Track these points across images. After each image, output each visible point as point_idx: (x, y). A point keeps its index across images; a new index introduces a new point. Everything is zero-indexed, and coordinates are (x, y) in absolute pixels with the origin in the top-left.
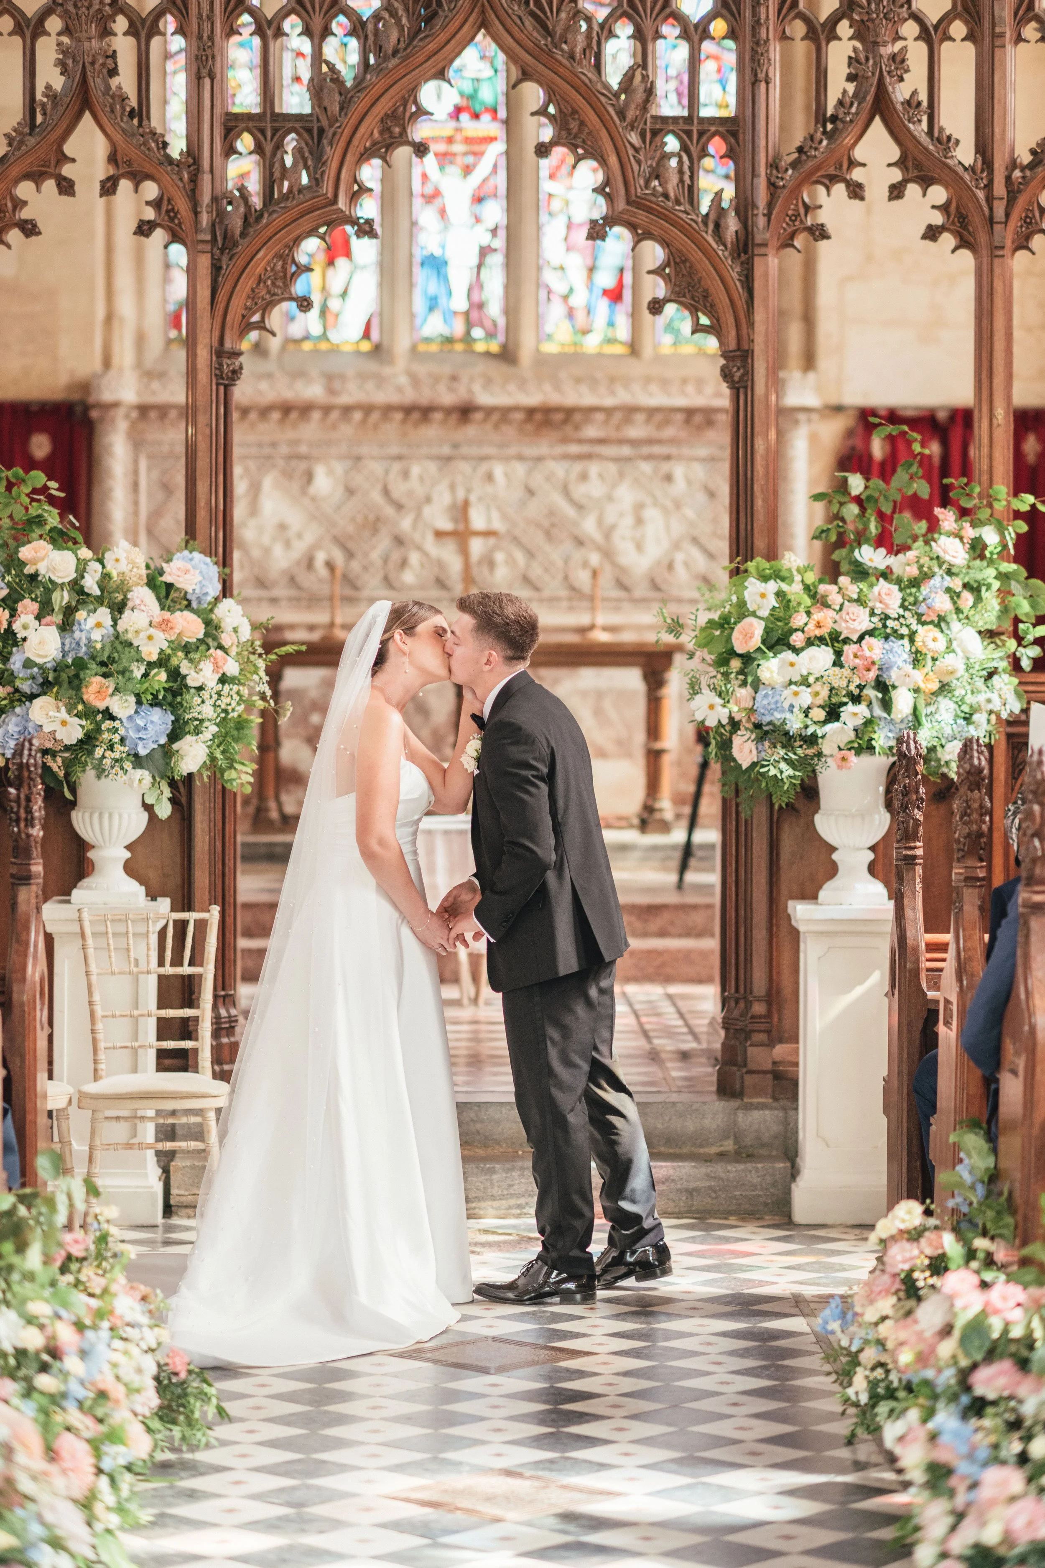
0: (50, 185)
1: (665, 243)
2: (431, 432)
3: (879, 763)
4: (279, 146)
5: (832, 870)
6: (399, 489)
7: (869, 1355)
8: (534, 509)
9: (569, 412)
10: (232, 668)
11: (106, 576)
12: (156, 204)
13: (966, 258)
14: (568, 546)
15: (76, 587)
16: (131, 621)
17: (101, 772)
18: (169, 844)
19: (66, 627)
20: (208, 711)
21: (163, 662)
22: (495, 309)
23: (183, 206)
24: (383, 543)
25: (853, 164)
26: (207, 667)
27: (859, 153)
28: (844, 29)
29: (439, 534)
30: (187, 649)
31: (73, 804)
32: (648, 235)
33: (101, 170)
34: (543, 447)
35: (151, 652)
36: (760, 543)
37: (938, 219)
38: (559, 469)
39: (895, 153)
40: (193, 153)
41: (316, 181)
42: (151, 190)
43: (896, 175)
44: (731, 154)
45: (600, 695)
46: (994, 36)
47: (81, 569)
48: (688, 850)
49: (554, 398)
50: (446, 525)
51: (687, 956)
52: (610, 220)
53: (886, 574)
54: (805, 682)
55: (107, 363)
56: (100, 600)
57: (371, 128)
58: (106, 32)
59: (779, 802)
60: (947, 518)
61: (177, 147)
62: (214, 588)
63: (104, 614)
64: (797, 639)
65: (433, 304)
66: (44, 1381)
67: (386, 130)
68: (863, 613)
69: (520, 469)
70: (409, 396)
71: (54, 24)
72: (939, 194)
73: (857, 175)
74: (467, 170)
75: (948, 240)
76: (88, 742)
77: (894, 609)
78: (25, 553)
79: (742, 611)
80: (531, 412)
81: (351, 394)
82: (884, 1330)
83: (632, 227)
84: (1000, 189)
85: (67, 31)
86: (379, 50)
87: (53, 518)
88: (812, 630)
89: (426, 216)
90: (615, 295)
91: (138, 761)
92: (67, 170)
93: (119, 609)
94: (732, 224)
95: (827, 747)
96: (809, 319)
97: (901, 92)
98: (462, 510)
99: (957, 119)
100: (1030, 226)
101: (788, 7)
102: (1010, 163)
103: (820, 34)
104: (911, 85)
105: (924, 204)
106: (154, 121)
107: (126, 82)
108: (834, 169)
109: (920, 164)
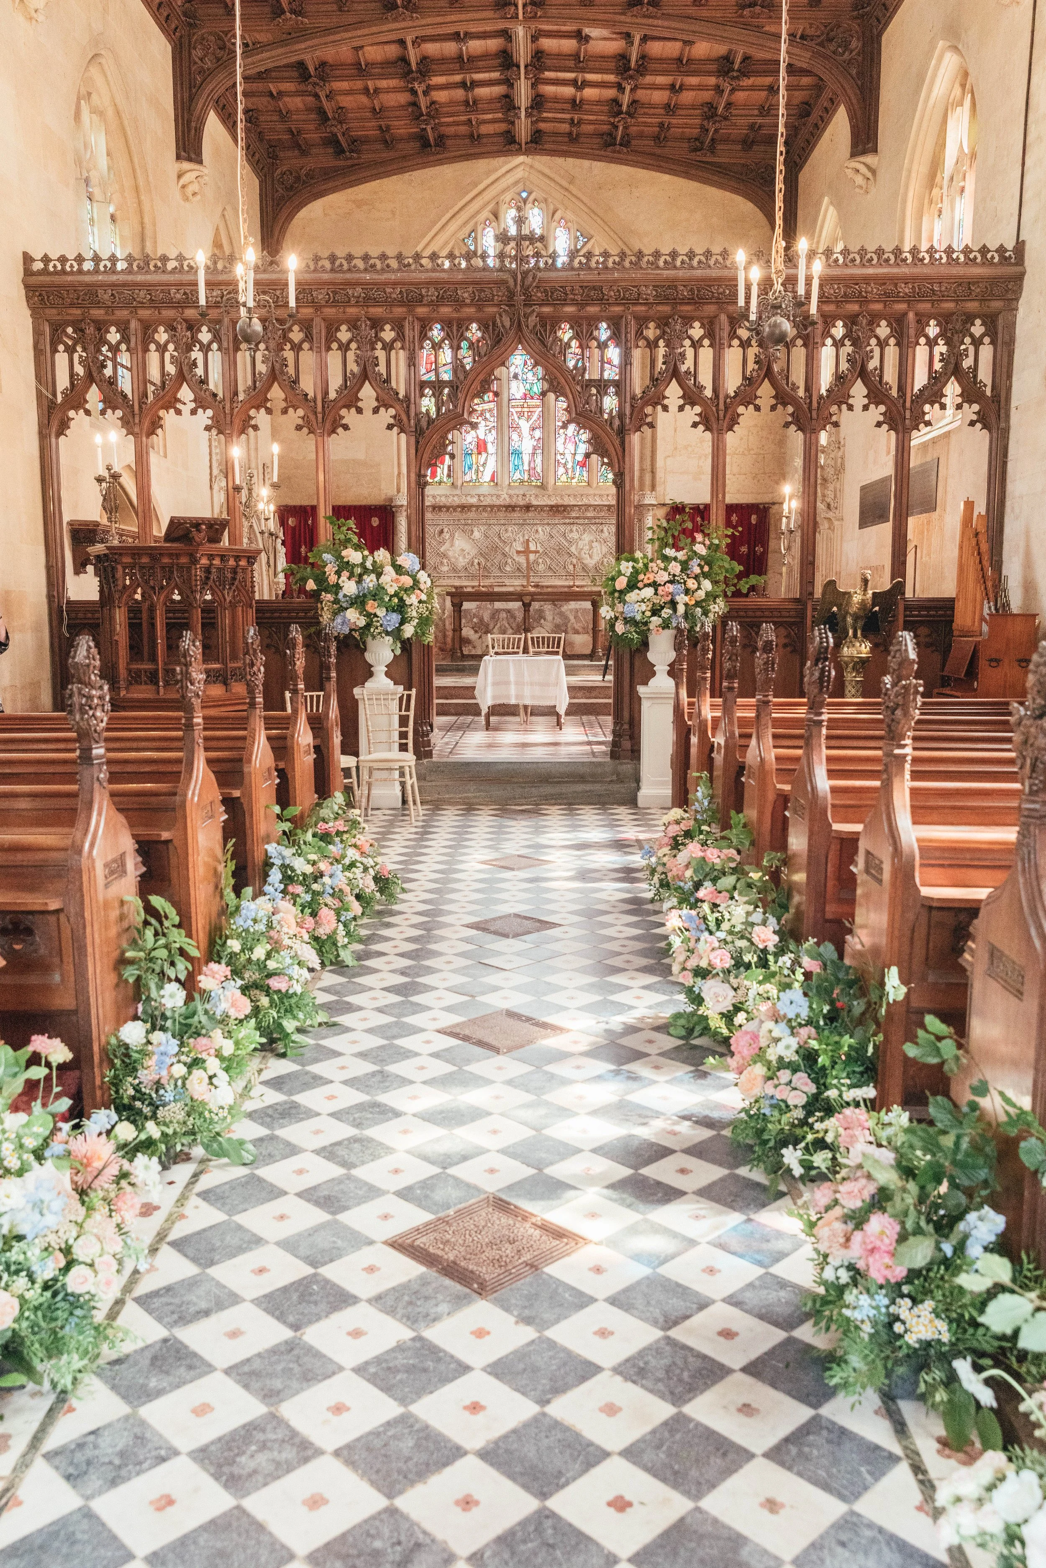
0: (353, 410)
1: (591, 430)
2: (516, 515)
3: (673, 632)
4: (441, 393)
5: (654, 674)
6: (505, 536)
7: (660, 869)
8: (553, 541)
9: (565, 507)
10: (424, 597)
11: (375, 562)
12: (394, 417)
13: (708, 434)
14: (566, 557)
15: (363, 565)
16: (383, 579)
17: (374, 637)
18: (403, 663)
19: (359, 582)
20: (414, 614)
21: (396, 595)
22: (539, 469)
23: (404, 418)
24: (499, 557)
25: (664, 397)
26: (413, 597)
27: (667, 393)
28: (661, 343)
29: (518, 552)
30: (406, 590)
31: (365, 650)
32: (584, 428)
33: (373, 404)
34: (556, 520)
35: (391, 591)
36: (627, 548)
37: (697, 419)
38: (562, 528)
39: (681, 393)
40: (407, 397)
41: (455, 407)
42: (392, 411)
43: (681, 402)
44: (617, 394)
45: (577, 611)
46: (721, 344)
47: (364, 558)
48: (606, 667)
49: (560, 502)
50: (520, 549)
51: (606, 705)
52: (569, 421)
53: (675, 559)
54: (643, 601)
55: (398, 491)
56: (373, 571)
57: (476, 385)
58: (374, 349)
59: (634, 648)
60: (699, 537)
61: (402, 394)
62: (417, 567)
63: (373, 577)
64: (640, 585)
65: (516, 468)
66: (315, 887)
67: (482, 386)
68: (666, 574)
69: (548, 528)
70: (508, 501)
71: (354, 345)
72: (698, 409)
73: (666, 402)
74: (529, 418)
75: (701, 427)
76: (368, 626)
77: (678, 572)
78: (344, 553)
79: (620, 573)
80: (552, 506)
81: (487, 501)
82: (665, 859)
83: (578, 424)
84: (722, 406)
85: (358, 348)
86: (479, 355)
87: (355, 539)
88: (646, 581)
89: (515, 436)
90: (583, 463)
91: (388, 633)
92: (360, 404)
93: (379, 575)
94: (617, 422)
95: (651, 626)
96: (653, 472)
97: (683, 368)
98: (527, 544)
99: (706, 378)
100: (734, 421)
101: (639, 334)
102: (727, 396)
103: (652, 345)
104: (687, 365)
105: (692, 413)
106: (394, 384)
107: (382, 369)
108: (657, 400)
109: (691, 397)
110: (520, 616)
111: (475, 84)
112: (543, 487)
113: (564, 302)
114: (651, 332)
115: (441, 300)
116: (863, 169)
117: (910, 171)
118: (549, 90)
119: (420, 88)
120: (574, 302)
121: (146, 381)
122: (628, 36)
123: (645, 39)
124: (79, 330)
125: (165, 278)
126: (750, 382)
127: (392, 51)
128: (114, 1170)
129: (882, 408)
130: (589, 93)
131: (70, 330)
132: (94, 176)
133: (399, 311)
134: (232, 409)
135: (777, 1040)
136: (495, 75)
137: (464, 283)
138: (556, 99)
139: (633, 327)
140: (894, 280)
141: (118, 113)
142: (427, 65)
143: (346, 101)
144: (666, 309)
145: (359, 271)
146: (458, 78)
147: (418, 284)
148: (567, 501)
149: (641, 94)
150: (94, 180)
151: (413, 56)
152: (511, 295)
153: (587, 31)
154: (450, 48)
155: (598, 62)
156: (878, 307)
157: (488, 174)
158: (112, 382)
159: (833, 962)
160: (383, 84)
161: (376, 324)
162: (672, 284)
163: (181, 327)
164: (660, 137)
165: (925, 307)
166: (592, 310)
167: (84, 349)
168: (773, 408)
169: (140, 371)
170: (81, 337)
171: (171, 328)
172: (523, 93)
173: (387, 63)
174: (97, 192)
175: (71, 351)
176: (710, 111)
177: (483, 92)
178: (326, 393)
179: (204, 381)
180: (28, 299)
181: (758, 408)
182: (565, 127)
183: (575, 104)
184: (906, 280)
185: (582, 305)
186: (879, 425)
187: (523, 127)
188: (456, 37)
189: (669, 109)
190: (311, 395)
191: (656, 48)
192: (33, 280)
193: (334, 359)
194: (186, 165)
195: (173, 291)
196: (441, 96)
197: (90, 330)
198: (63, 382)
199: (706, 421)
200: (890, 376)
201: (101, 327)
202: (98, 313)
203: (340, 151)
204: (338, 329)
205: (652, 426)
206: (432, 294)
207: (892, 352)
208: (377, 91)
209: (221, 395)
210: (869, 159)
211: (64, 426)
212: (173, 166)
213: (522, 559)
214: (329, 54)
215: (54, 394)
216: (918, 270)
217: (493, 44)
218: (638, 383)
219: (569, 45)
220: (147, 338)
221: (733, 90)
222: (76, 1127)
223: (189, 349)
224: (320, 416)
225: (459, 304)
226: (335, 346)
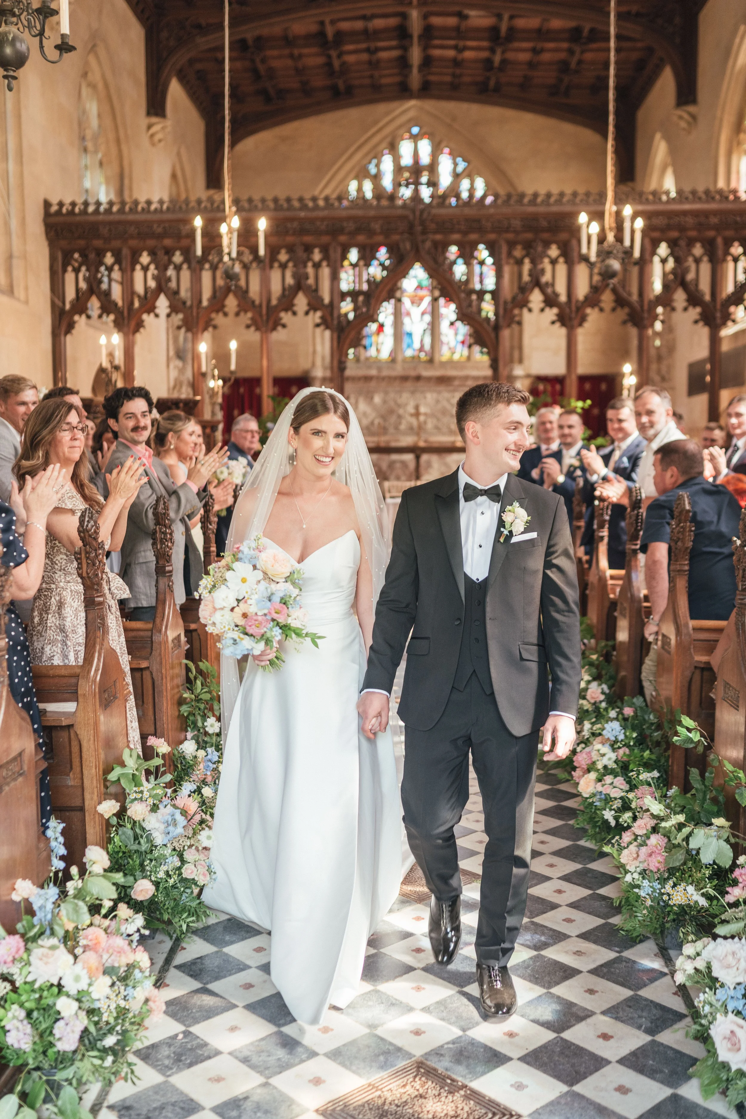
0: (290, 313)
1: (471, 326)
2: (408, 384)
4: (358, 300)
6: (400, 401)
8: (439, 406)
12: (321, 318)
13: (564, 329)
14: (449, 417)
22: (427, 346)
23: (329, 319)
24: (395, 417)
25: (529, 302)
27: (531, 298)
28: (526, 260)
29: (410, 414)
32: (468, 325)
33: (305, 308)
34: (442, 388)
37: (555, 318)
39: (542, 298)
40: (331, 302)
41: (368, 310)
42: (319, 314)
43: (542, 305)
44: (492, 300)
46: (572, 262)
49: (445, 374)
50: (412, 412)
55: (313, 365)
57: (384, 293)
58: (305, 266)
61: (327, 300)
65: (409, 346)
67: (388, 294)
70: (402, 374)
71: (290, 264)
72: (556, 310)
73: (530, 305)
74: (420, 305)
75: (558, 324)
80: (438, 378)
81: (385, 373)
83: (464, 321)
84: (574, 308)
85: (294, 266)
89: (407, 321)
90: (463, 343)
92: (295, 308)
97: (544, 279)
98: (417, 408)
99: (561, 288)
100: (583, 319)
101: (510, 254)
102: (577, 301)
103: (519, 263)
104: (547, 278)
105: (552, 313)
106: (320, 293)
107: (311, 281)
108: (524, 303)
109: (550, 301)
110: (412, 465)
111: (377, 50)
112: (431, 361)
113: (452, 231)
114: (518, 253)
115: (358, 230)
116: (686, 116)
117: (721, 120)
118: (437, 53)
119: (334, 53)
120: (459, 231)
121: (133, 293)
122: (499, 16)
123: (512, 17)
124: (83, 255)
125: (149, 217)
126: (595, 290)
127: (314, 28)
128: (198, 818)
129: (698, 310)
130: (468, 54)
131: (76, 255)
132: (89, 134)
133: (325, 239)
134: (198, 313)
135: (603, 755)
136: (394, 43)
137: (376, 218)
138: (442, 59)
139: (504, 249)
140: (706, 214)
141: (106, 86)
142: (340, 37)
143: (275, 64)
144: (529, 236)
145: (295, 209)
146: (364, 46)
147: (341, 219)
148: (451, 373)
149: (510, 55)
150: (89, 136)
151: (330, 31)
152: (411, 226)
153: (466, 12)
154: (359, 25)
155: (476, 33)
156: (693, 234)
157: (387, 114)
158: (108, 293)
159: (641, 708)
160: (306, 51)
161: (308, 249)
162: (535, 217)
163: (161, 253)
164: (525, 85)
165: (729, 233)
166: (473, 237)
167: (88, 270)
168: (614, 310)
169: (128, 284)
170: (85, 260)
171: (152, 253)
172: (416, 55)
173: (308, 37)
174: (90, 145)
175: (77, 271)
176: (564, 67)
177: (384, 55)
178: (269, 301)
179: (177, 292)
180: (47, 233)
181: (601, 310)
182: (448, 79)
183: (456, 63)
184: (715, 213)
185: (465, 233)
186: (696, 322)
187: (415, 78)
188: (364, 18)
189: (531, 65)
190: (257, 302)
191: (521, 23)
192: (52, 220)
193: (275, 276)
194: (154, 120)
195: (155, 226)
196: (351, 59)
197: (92, 256)
198: (70, 294)
199: (563, 319)
200: (705, 286)
201: (100, 254)
202: (98, 243)
203: (268, 99)
204: (278, 253)
205: (520, 323)
206: (351, 226)
207: (705, 268)
208: (300, 56)
209: (189, 303)
210: (691, 109)
211: (70, 327)
212: (143, 121)
213: (414, 421)
214: (265, 32)
215: (64, 303)
216: (724, 206)
217: (392, 22)
218: (508, 291)
219: (452, 21)
220: (135, 260)
221: (583, 52)
222: (175, 791)
223: (166, 269)
224: (265, 318)
225: (371, 233)
226: (276, 265)
